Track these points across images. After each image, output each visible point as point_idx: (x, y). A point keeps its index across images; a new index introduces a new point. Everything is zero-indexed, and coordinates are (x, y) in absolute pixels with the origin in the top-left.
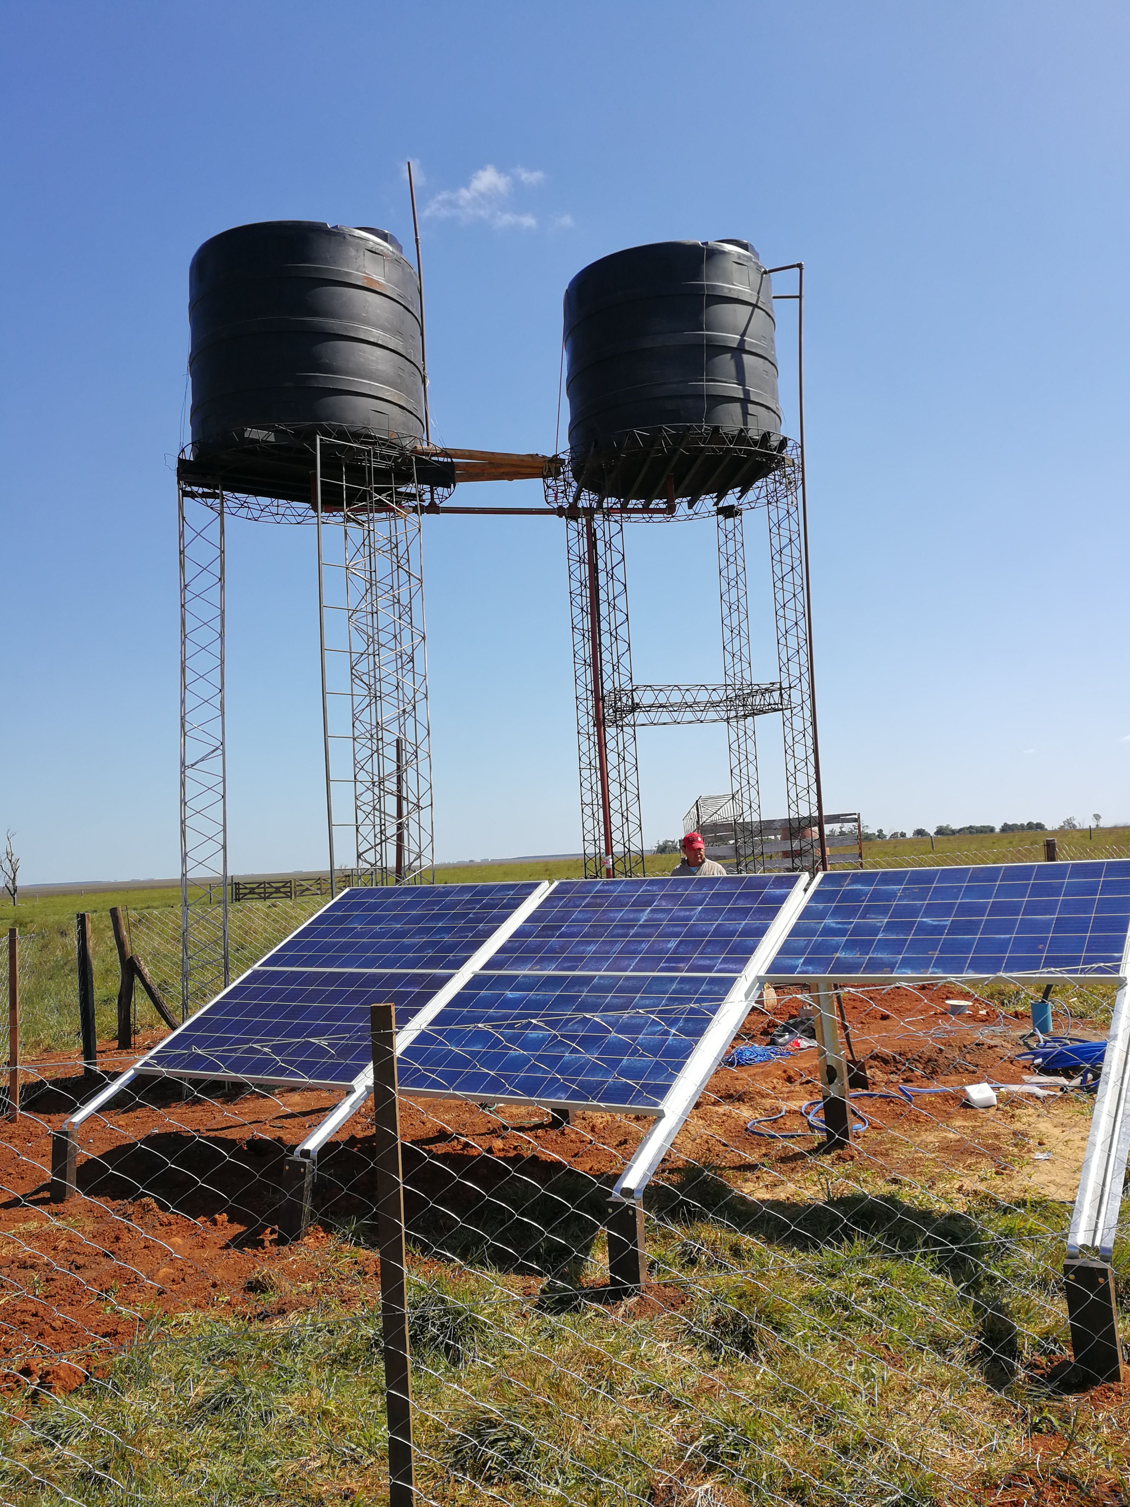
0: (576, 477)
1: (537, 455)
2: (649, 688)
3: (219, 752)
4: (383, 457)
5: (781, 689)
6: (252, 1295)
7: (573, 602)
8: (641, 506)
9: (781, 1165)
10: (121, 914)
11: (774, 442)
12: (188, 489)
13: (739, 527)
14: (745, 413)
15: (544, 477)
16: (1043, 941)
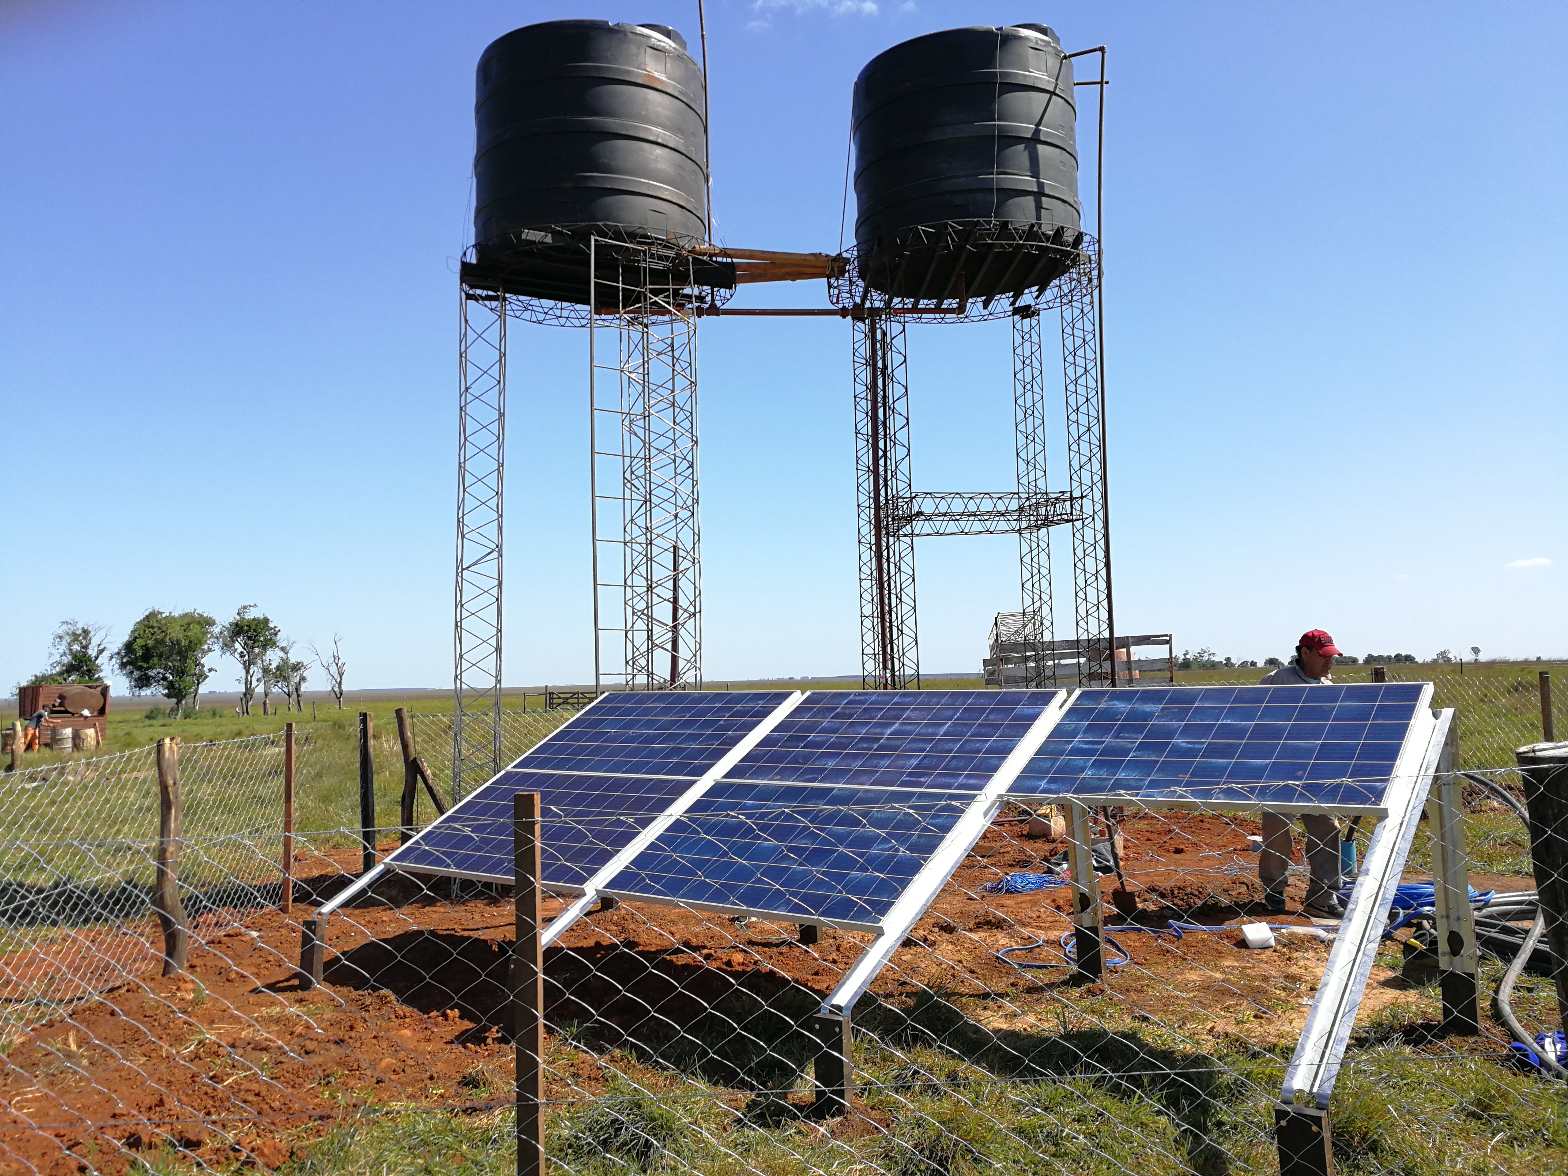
0: (862, 276)
1: (820, 254)
2: (929, 496)
3: (495, 554)
4: (660, 258)
5: (1072, 499)
6: (465, 1090)
7: (858, 407)
8: (933, 306)
9: (1027, 996)
10: (406, 714)
11: (1068, 236)
12: (471, 292)
13: (1037, 328)
14: (1039, 207)
15: (829, 277)
16: (1303, 767)
